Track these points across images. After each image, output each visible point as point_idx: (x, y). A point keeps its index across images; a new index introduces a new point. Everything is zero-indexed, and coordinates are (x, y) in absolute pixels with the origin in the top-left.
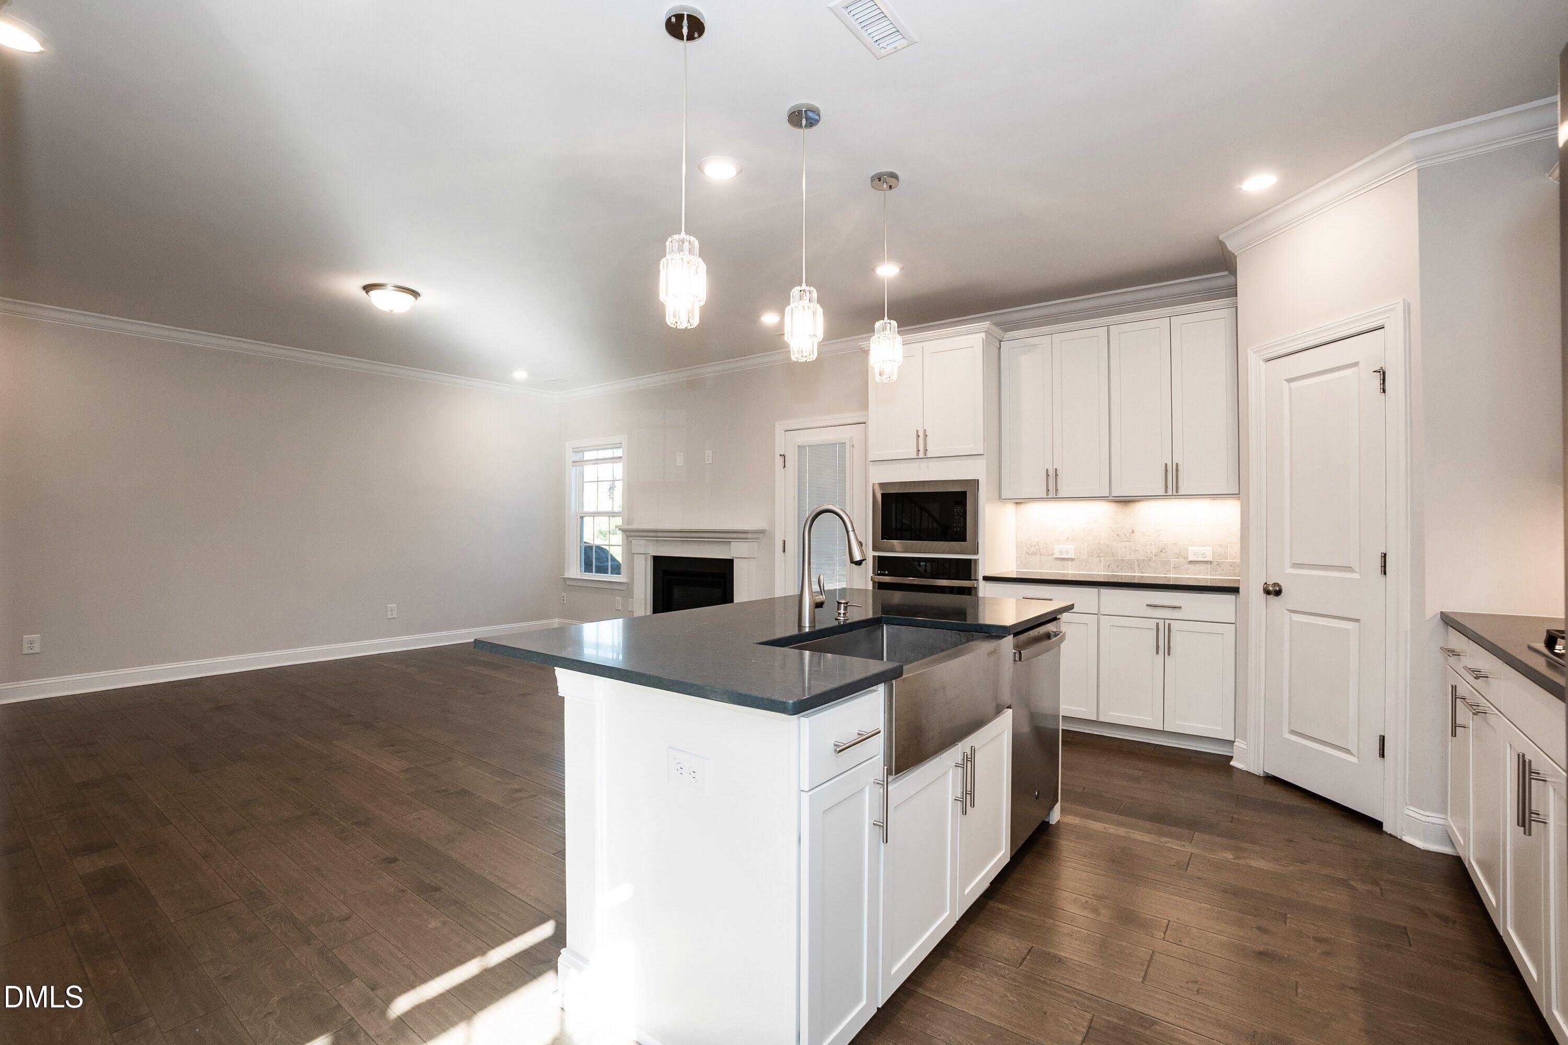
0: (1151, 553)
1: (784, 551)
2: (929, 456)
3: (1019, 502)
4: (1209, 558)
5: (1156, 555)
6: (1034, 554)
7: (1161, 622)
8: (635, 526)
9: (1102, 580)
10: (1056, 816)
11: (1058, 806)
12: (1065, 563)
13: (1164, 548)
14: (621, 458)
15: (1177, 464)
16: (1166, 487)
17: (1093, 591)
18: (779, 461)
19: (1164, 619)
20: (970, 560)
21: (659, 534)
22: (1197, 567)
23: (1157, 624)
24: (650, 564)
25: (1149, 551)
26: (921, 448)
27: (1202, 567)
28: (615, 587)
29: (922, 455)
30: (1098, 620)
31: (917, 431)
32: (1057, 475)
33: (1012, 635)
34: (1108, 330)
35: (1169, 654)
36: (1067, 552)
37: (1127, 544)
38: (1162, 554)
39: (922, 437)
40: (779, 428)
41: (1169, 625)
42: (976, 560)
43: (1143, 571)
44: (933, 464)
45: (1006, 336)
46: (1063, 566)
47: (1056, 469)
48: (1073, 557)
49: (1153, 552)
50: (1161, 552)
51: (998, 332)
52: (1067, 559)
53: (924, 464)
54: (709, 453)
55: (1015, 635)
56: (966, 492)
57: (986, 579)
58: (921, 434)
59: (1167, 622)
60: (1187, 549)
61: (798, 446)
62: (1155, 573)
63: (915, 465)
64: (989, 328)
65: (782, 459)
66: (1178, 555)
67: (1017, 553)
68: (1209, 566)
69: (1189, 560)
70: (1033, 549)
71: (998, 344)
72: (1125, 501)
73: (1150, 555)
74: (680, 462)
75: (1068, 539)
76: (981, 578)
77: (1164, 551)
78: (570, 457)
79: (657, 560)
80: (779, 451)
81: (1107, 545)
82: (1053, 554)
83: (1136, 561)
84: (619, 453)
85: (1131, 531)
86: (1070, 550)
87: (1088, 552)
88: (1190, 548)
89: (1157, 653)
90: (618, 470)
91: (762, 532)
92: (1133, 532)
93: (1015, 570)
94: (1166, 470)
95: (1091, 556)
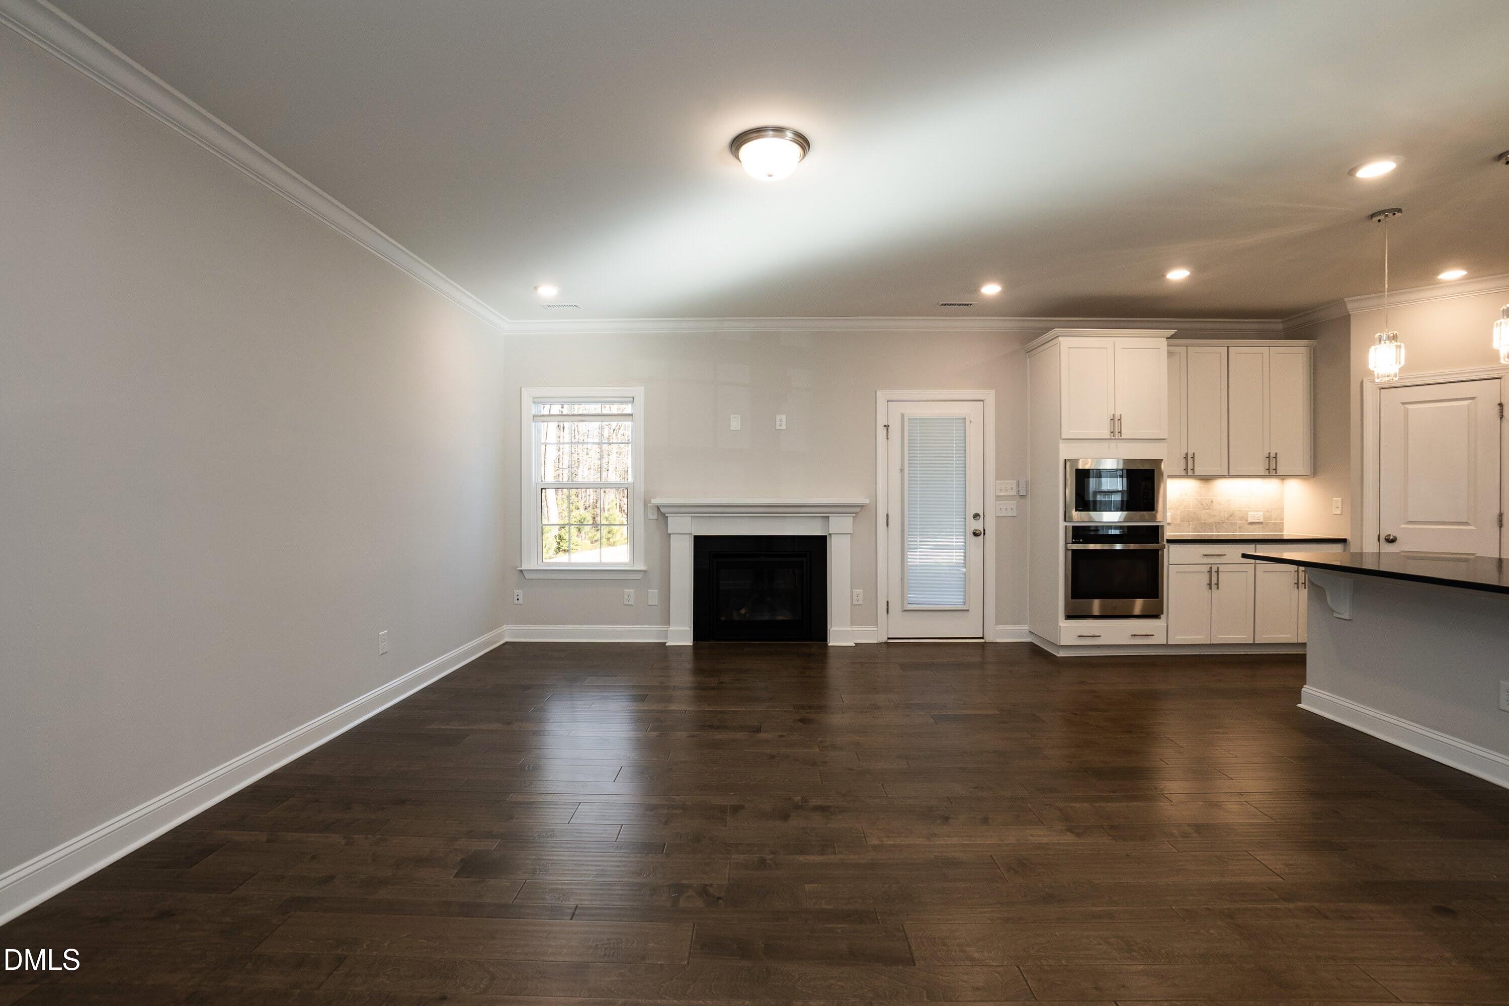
0: (1224, 517)
1: (888, 525)
2: (1121, 437)
4: (1261, 520)
5: (1227, 519)
8: (657, 501)
9: (1190, 538)
13: (1233, 514)
14: (632, 415)
15: (1276, 454)
18: (881, 432)
22: (1254, 526)
24: (690, 543)
26: (1114, 430)
27: (1257, 526)
28: (619, 577)
29: (1113, 436)
37: (1208, 511)
38: (1231, 518)
39: (1116, 421)
40: (882, 396)
42: (1163, 527)
49: (1226, 516)
50: (1231, 516)
56: (1154, 470)
58: (1116, 418)
60: (1247, 514)
62: (1226, 532)
66: (1242, 519)
68: (1261, 526)
69: (1249, 522)
72: (1206, 479)
73: (1223, 519)
74: (735, 424)
76: (1164, 541)
77: (1233, 515)
78: (530, 409)
79: (700, 540)
80: (882, 420)
81: (1194, 512)
83: (1214, 524)
84: (628, 408)
85: (1210, 501)
87: (1180, 518)
88: (1249, 513)
92: (1212, 502)
95: (1183, 520)
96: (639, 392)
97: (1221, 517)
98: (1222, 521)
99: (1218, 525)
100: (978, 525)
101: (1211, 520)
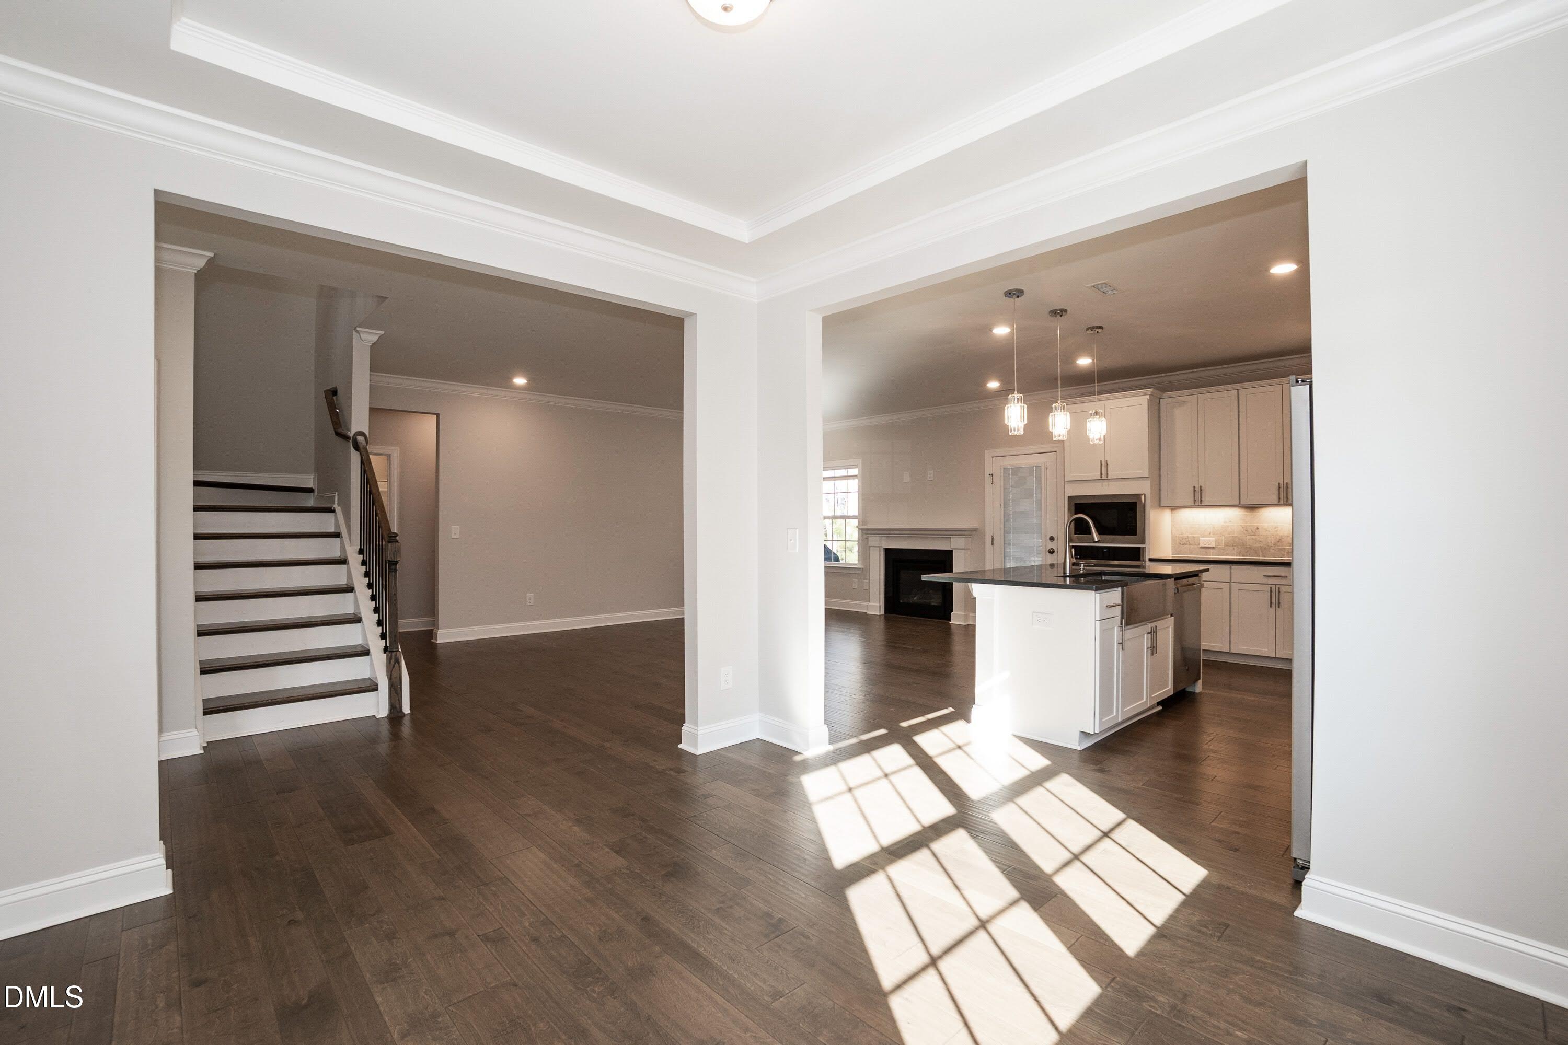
1: (992, 544)
2: (1109, 478)
3: (1174, 508)
5: (1274, 545)
6: (1184, 544)
7: (1274, 587)
8: (870, 526)
9: (1234, 561)
10: (1198, 688)
11: (1200, 682)
12: (1208, 551)
14: (856, 476)
15: (1287, 483)
16: (1279, 498)
17: (1227, 567)
18: (988, 480)
19: (1276, 585)
20: (1139, 548)
21: (892, 532)
23: (1271, 588)
24: (883, 553)
25: (1269, 542)
26: (1104, 473)
28: (851, 572)
29: (1104, 477)
30: (1230, 585)
31: (1101, 461)
32: (1201, 490)
33: (1173, 579)
34: (1238, 392)
35: (1279, 607)
36: (1209, 543)
37: (1253, 537)
39: (1104, 466)
40: (988, 454)
41: (1279, 588)
42: (1144, 548)
43: (1266, 555)
44: (1112, 483)
45: (1164, 395)
46: (1206, 553)
47: (1201, 487)
48: (1214, 546)
49: (1273, 542)
50: (1278, 542)
51: (1158, 393)
52: (1210, 548)
53: (1106, 483)
54: (930, 473)
55: (1176, 579)
56: (1136, 502)
57: (1151, 560)
58: (1103, 463)
59: (1278, 586)
61: (1004, 469)
63: (1099, 484)
64: (1152, 392)
65: (990, 478)
67: (1172, 544)
70: (1184, 541)
71: (1158, 400)
72: (1252, 508)
73: (1270, 545)
74: (906, 478)
75: (1210, 533)
76: (1147, 559)
79: (888, 551)
80: (988, 471)
81: (1239, 538)
82: (1199, 544)
84: (854, 471)
85: (1256, 528)
86: (1210, 541)
87: (1224, 543)
89: (1271, 607)
90: (854, 484)
91: (975, 530)
92: (1258, 529)
93: (1171, 555)
94: (1279, 488)
95: (1227, 545)
96: (859, 461)
97: (1268, 543)
98: (1268, 546)
99: (1265, 550)
100: (1051, 545)
101: (1257, 545)
